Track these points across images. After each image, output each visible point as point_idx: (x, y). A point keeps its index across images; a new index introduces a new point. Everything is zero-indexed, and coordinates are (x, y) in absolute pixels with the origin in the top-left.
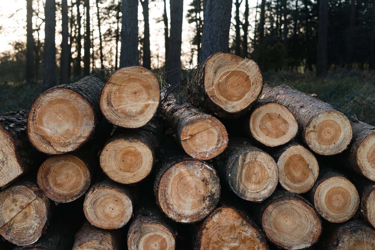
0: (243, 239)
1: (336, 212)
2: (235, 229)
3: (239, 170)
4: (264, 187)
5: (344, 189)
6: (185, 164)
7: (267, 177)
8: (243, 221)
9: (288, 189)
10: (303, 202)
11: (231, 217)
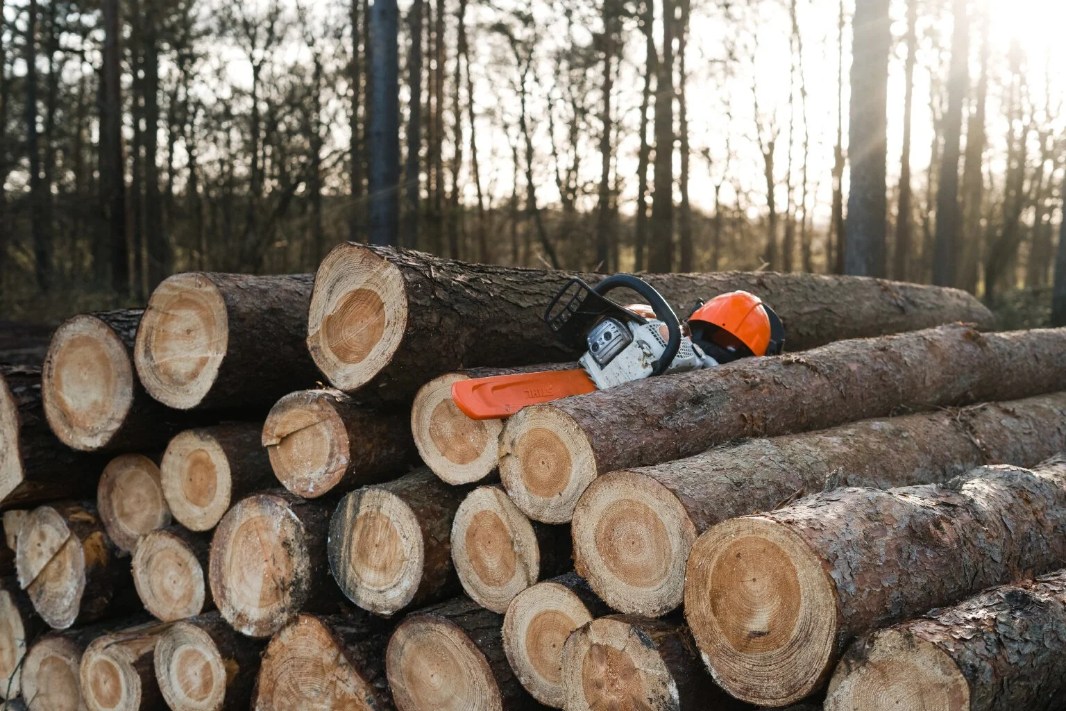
0: (338, 697)
1: (549, 676)
2: (323, 672)
3: (347, 533)
4: (395, 581)
5: (568, 618)
6: (259, 501)
7: (399, 557)
8: (338, 655)
9: (476, 598)
10: (463, 635)
11: (316, 641)
